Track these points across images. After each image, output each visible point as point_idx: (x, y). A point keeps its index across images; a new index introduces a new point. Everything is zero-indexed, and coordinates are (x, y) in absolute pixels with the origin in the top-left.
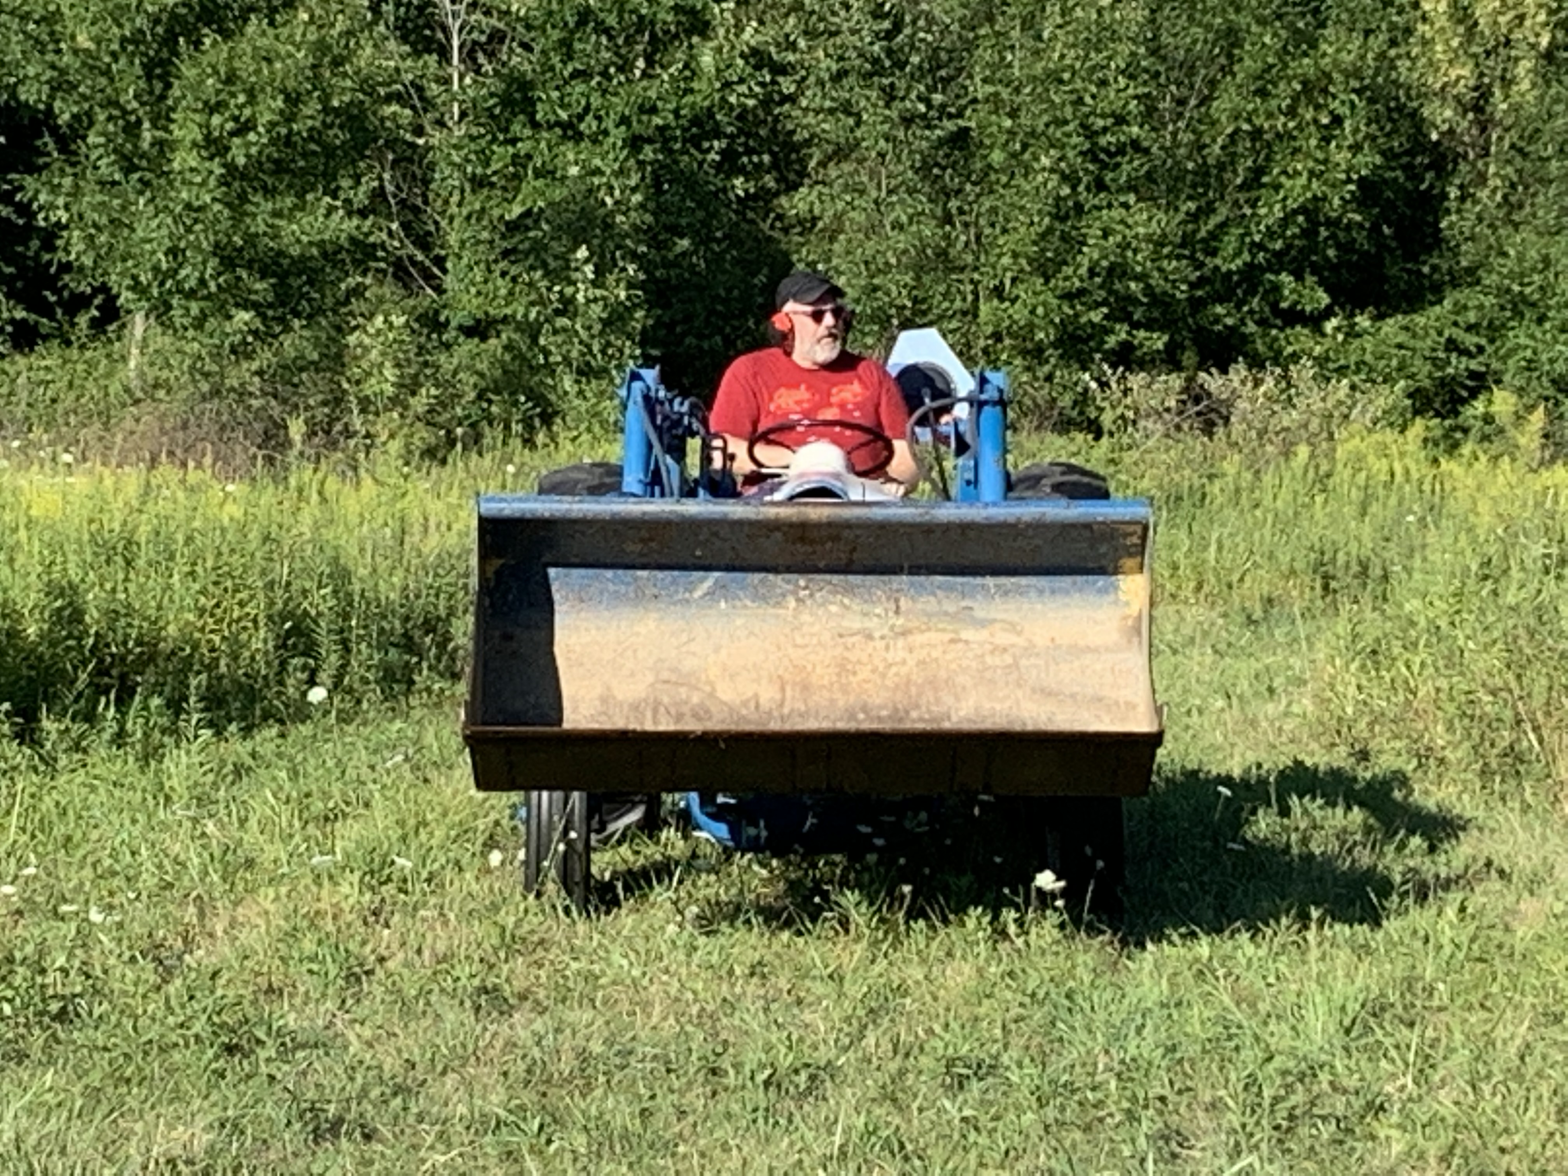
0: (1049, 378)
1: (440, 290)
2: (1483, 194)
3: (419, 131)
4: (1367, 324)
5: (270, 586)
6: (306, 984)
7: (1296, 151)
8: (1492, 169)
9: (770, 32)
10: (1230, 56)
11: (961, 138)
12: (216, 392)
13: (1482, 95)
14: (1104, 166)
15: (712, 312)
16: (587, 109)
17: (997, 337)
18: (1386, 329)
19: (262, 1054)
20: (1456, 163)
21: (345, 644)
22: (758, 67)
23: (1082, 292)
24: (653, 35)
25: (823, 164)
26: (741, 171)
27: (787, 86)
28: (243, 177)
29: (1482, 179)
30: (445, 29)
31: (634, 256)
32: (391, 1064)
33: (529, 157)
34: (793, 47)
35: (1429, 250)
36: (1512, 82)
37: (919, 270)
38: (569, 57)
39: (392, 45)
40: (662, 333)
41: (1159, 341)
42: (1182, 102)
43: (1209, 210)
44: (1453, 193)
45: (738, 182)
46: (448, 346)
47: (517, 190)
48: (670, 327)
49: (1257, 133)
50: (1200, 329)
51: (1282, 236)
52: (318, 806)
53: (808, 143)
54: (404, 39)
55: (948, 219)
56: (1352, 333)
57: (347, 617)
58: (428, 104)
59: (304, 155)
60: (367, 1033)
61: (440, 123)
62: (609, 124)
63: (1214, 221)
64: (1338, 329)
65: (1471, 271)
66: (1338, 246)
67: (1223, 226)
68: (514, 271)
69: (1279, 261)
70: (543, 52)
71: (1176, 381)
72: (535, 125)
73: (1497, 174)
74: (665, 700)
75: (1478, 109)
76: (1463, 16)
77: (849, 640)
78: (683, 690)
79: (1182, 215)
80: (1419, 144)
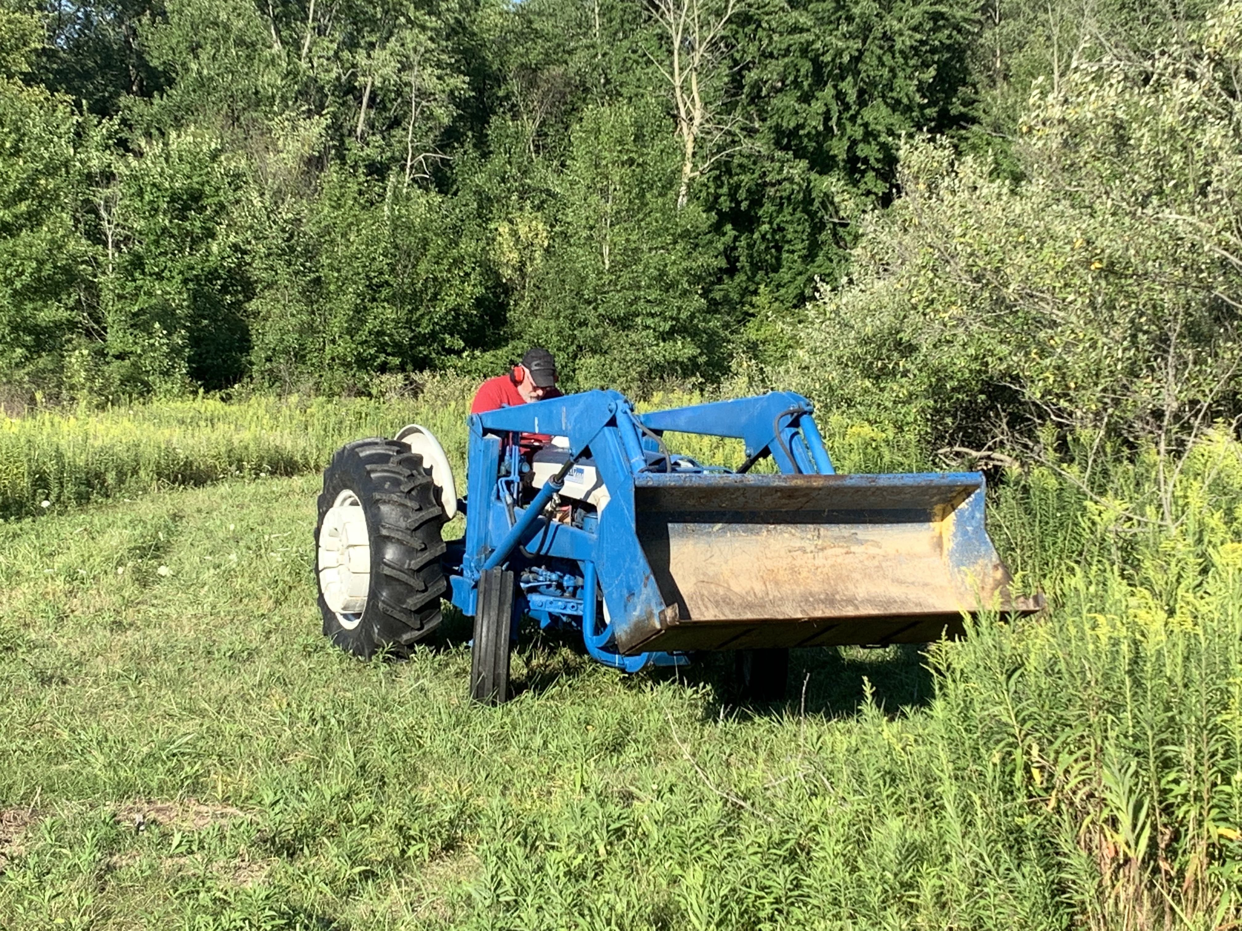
0: (354, 376)
1: (105, 340)
2: (523, 303)
3: (95, 276)
4: (479, 354)
5: (29, 460)
6: (40, 621)
7: (451, 285)
8: (526, 294)
9: (241, 237)
10: (425, 249)
11: (317, 281)
12: (9, 382)
13: (522, 265)
14: (375, 291)
15: (218, 349)
16: (166, 267)
17: (333, 359)
18: (486, 356)
19: (21, 650)
20: (513, 291)
21: (61, 484)
22: (235, 251)
23: (366, 341)
24: (192, 238)
25: (262, 290)
26: (229, 292)
27: (248, 259)
28: (21, 294)
29: (522, 297)
30: (106, 235)
31: (185, 327)
32: (75, 653)
33: (142, 287)
34: (249, 243)
35: (503, 325)
36: (534, 259)
37: (301, 332)
38: (158, 247)
39: (83, 241)
40: (197, 358)
41: (397, 361)
42: (406, 267)
43: (417, 309)
44: (512, 303)
45: (228, 297)
46: (108, 363)
47: (137, 301)
48: (200, 355)
49: (435, 279)
50: (414, 356)
51: (446, 319)
52: (48, 550)
53: (256, 282)
54: (89, 238)
55: (313, 313)
56: (473, 358)
57: (62, 473)
58: (99, 264)
59: (46, 286)
60: (65, 641)
61: (104, 273)
62: (174, 274)
63: (418, 313)
64: (468, 356)
65: (520, 333)
66: (468, 323)
67: (422, 316)
68: (136, 332)
69: (444, 329)
70: (147, 245)
71: (402, 376)
72: (143, 273)
73: (528, 296)
74: (706, 593)
75: (521, 270)
76: (514, 233)
77: (795, 554)
78: (712, 586)
79: (406, 311)
80: (498, 284)
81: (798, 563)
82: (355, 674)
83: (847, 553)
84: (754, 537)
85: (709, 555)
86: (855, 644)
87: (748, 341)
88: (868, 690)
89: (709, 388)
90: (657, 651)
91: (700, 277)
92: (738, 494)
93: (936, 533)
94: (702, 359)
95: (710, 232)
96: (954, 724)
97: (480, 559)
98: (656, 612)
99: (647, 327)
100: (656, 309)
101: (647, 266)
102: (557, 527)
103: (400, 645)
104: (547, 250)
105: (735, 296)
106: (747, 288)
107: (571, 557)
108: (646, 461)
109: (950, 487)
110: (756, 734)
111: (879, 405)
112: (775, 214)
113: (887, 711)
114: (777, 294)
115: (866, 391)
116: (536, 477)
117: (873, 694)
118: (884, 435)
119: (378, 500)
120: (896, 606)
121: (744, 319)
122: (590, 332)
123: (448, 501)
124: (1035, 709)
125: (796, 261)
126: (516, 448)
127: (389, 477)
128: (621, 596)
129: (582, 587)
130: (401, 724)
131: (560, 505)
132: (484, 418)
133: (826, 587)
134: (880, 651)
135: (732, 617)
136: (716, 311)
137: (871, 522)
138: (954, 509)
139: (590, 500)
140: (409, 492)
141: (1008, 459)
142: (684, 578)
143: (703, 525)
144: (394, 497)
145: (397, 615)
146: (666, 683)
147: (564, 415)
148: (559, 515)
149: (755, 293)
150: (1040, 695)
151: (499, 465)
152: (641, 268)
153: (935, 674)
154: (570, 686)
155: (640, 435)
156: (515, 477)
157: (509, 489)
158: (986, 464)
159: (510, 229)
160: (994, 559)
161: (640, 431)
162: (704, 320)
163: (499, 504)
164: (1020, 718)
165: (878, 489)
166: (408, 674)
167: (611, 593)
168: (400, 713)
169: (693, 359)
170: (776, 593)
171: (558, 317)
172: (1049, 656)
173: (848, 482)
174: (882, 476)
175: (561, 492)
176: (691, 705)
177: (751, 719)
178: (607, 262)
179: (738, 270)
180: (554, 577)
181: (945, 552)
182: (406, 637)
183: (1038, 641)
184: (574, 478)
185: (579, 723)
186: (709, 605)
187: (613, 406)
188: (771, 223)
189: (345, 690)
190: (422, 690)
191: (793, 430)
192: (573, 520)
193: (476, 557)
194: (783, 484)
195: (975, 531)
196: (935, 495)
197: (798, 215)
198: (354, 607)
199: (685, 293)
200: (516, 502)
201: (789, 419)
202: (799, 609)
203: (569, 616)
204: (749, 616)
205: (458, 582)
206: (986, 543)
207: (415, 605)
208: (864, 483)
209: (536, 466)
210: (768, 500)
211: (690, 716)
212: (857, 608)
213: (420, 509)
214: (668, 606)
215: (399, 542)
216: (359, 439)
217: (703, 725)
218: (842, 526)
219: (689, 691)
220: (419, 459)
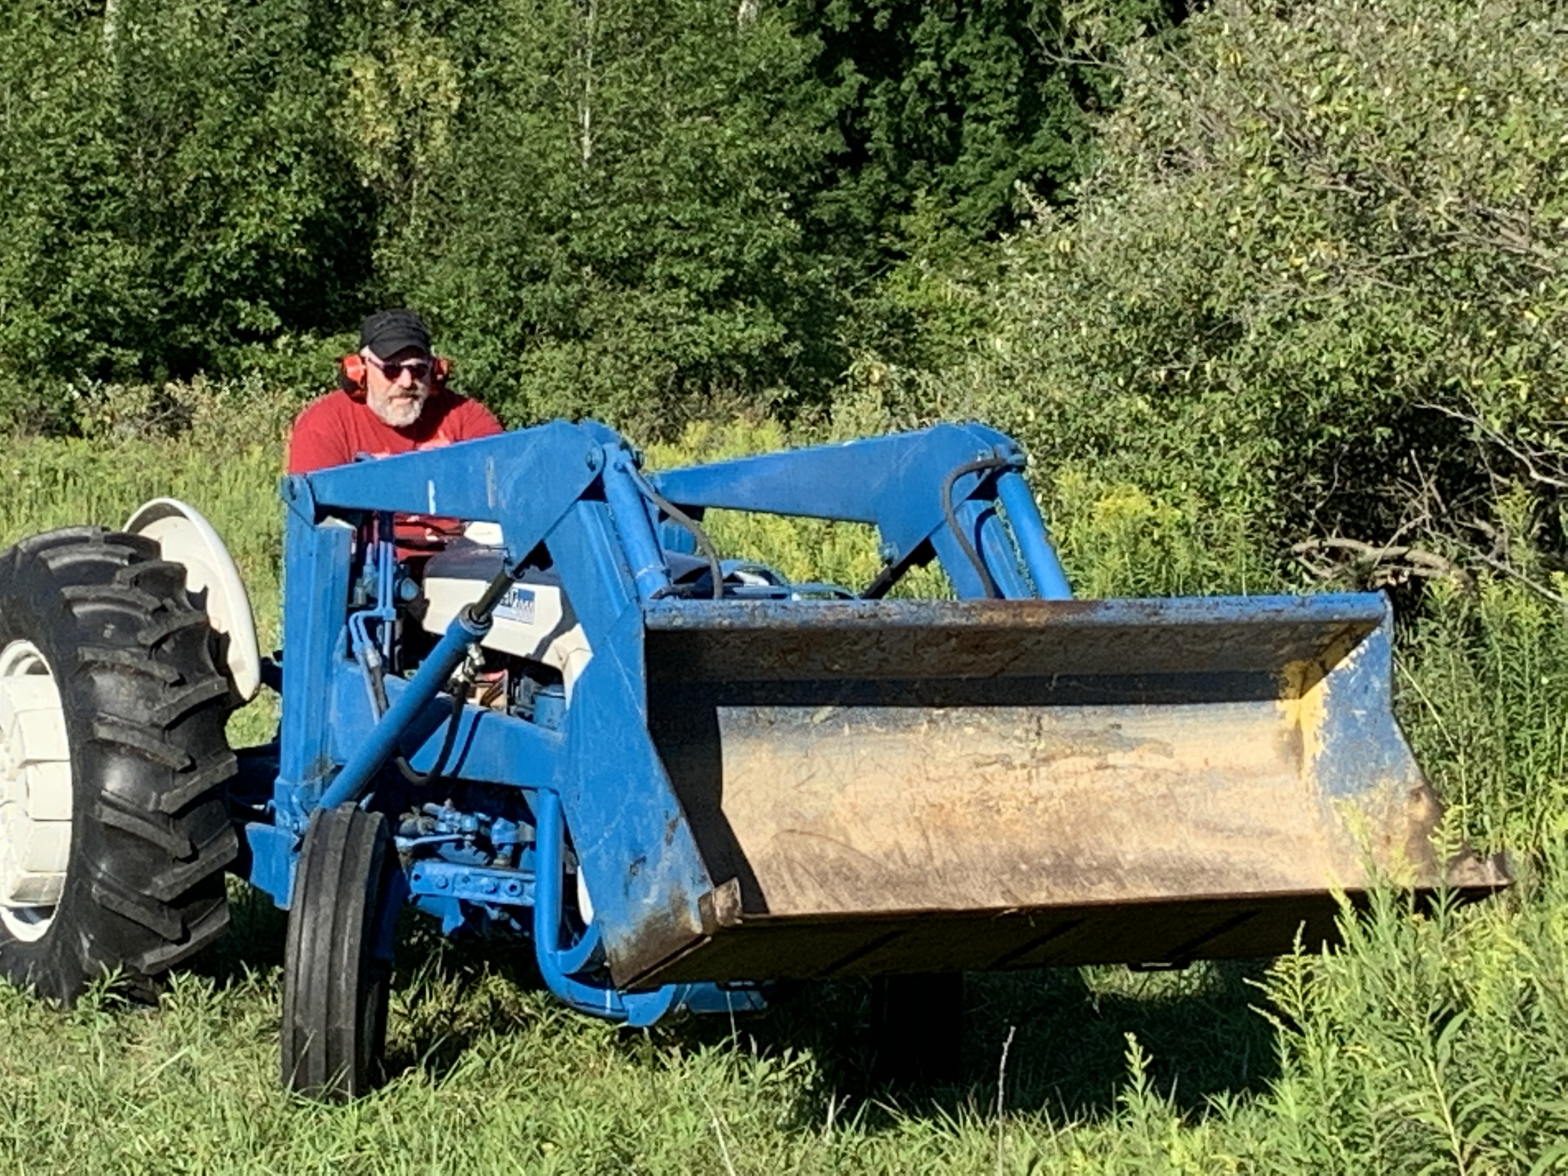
0: (40, 389)
2: (407, 232)
4: (312, 342)
7: (250, 194)
8: (414, 211)
10: (192, 115)
13: (405, 149)
14: (85, 208)
18: (326, 346)
20: (384, 205)
23: (67, 316)
29: (406, 219)
35: (363, 280)
36: (431, 137)
41: (134, 358)
42: (152, 154)
43: (176, 245)
44: (382, 231)
49: (215, 180)
50: (171, 347)
51: (238, 266)
56: (299, 350)
63: (180, 255)
64: (288, 345)
65: (399, 295)
66: (285, 275)
67: (188, 259)
69: (236, 288)
71: (147, 391)
73: (418, 215)
74: (798, 855)
75: (403, 161)
76: (387, 82)
77: (990, 769)
78: (813, 841)
79: (152, 250)
80: (354, 190)
81: (994, 790)
82: (41, 1036)
83: (1098, 768)
84: (900, 736)
85: (804, 773)
86: (1118, 962)
87: (892, 311)
88: (1137, 1061)
89: (808, 411)
90: (692, 982)
91: (788, 171)
92: (866, 642)
93: (1289, 723)
94: (792, 350)
95: (808, 77)
96: (1324, 1132)
97: (311, 787)
98: (693, 897)
99: (674, 282)
100: (693, 241)
101: (673, 151)
102: (478, 716)
103: (138, 976)
104: (460, 116)
105: (862, 214)
106: (887, 197)
107: (507, 780)
108: (668, 573)
109: (1318, 624)
110: (904, 1156)
111: (1165, 450)
112: (946, 38)
113: (1182, 1103)
114: (952, 210)
115: (1139, 421)
116: (431, 610)
117: (1147, 1070)
118: (1178, 513)
119: (88, 665)
120: (1203, 878)
121: (881, 264)
122: (551, 291)
123: (241, 665)
124: (1488, 1099)
125: (992, 139)
126: (387, 549)
127: (113, 614)
128: (618, 864)
129: (533, 845)
130: (139, 1146)
131: (482, 670)
132: (317, 484)
133: (1056, 840)
134: (1171, 976)
135: (854, 906)
136: (822, 247)
137: (1149, 702)
138: (1326, 672)
139: (549, 659)
140: (157, 645)
141: (1440, 561)
142: (751, 825)
143: (793, 710)
144: (124, 657)
145: (131, 911)
146: (713, 1050)
147: (490, 476)
148: (480, 692)
149: (907, 207)
150: (1500, 1068)
151: (352, 584)
152: (659, 155)
153: (1281, 1028)
154: (505, 1058)
155: (655, 519)
156: (385, 610)
157: (372, 635)
158: (1396, 575)
159: (380, 73)
160: (1411, 778)
161: (654, 509)
162: (796, 266)
163: (352, 669)
164: (1461, 1118)
165: (1164, 629)
166: (154, 1036)
167: (595, 859)
168: (138, 1121)
169: (770, 348)
170: (950, 855)
171: (482, 262)
172: (1519, 985)
173: (1101, 616)
174: (1174, 601)
175: (486, 642)
176: (766, 1096)
177: (894, 1124)
178: (586, 141)
179: (869, 159)
180: (469, 823)
181: (1308, 762)
182: (150, 958)
183: (1495, 954)
184: (513, 611)
185: (526, 1137)
186: (806, 881)
187: (598, 457)
188: (938, 57)
189: (21, 1073)
190: (186, 1070)
191: (984, 505)
192: (511, 701)
193: (302, 784)
194: (963, 621)
195: (1372, 717)
196: (1285, 641)
197: (996, 40)
198: (38, 892)
199: (753, 208)
200: (389, 666)
201: (975, 482)
202: (997, 889)
203: (505, 908)
204: (891, 903)
205: (264, 836)
206: (1393, 742)
207: (171, 888)
208: (1134, 617)
209: (432, 586)
210: (931, 656)
211: (764, 1119)
212: (1120, 883)
213: (180, 683)
214: (717, 885)
215: (136, 754)
216: (49, 531)
217: (790, 1138)
218: (1088, 709)
219: (762, 1067)
220: (178, 573)
